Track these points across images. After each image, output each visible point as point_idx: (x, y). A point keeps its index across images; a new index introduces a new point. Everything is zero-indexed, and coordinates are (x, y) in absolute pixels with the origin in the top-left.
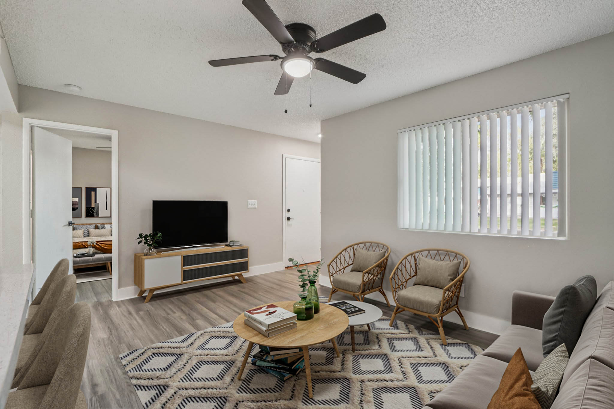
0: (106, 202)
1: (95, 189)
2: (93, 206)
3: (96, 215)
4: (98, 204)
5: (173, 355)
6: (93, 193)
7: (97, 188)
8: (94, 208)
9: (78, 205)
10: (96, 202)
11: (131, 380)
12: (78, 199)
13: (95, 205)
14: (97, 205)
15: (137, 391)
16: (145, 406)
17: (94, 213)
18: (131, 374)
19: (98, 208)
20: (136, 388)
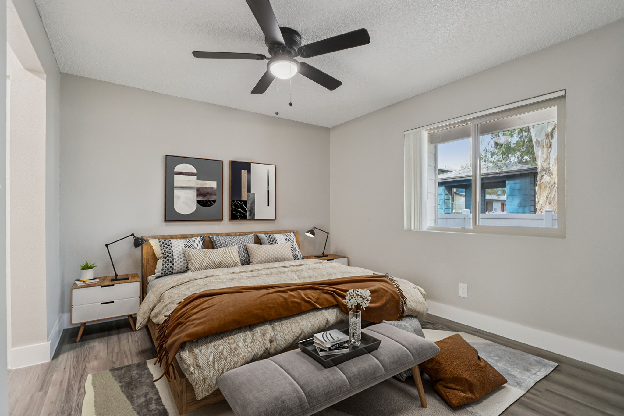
0: (268, 192)
1: (247, 166)
2: (244, 197)
3: (250, 215)
4: (254, 194)
6: (244, 173)
7: (251, 164)
8: (245, 202)
9: (215, 195)
10: (249, 190)
12: (215, 182)
13: (248, 196)
14: (251, 196)
17: (246, 211)
19: (253, 202)
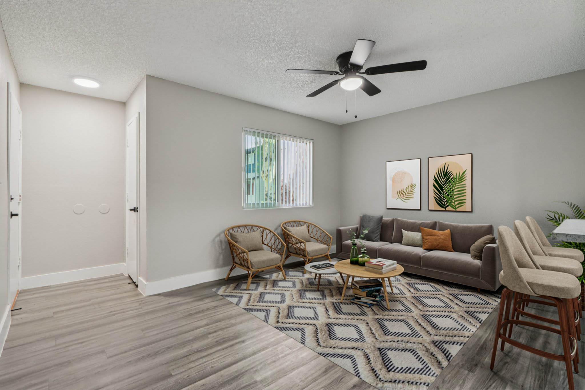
5: (411, 328)
11: (444, 367)
15: (454, 356)
16: (462, 345)
18: (438, 371)
20: (452, 358)
